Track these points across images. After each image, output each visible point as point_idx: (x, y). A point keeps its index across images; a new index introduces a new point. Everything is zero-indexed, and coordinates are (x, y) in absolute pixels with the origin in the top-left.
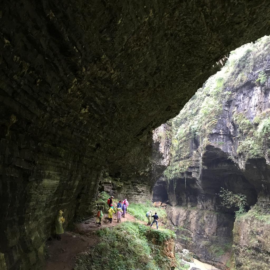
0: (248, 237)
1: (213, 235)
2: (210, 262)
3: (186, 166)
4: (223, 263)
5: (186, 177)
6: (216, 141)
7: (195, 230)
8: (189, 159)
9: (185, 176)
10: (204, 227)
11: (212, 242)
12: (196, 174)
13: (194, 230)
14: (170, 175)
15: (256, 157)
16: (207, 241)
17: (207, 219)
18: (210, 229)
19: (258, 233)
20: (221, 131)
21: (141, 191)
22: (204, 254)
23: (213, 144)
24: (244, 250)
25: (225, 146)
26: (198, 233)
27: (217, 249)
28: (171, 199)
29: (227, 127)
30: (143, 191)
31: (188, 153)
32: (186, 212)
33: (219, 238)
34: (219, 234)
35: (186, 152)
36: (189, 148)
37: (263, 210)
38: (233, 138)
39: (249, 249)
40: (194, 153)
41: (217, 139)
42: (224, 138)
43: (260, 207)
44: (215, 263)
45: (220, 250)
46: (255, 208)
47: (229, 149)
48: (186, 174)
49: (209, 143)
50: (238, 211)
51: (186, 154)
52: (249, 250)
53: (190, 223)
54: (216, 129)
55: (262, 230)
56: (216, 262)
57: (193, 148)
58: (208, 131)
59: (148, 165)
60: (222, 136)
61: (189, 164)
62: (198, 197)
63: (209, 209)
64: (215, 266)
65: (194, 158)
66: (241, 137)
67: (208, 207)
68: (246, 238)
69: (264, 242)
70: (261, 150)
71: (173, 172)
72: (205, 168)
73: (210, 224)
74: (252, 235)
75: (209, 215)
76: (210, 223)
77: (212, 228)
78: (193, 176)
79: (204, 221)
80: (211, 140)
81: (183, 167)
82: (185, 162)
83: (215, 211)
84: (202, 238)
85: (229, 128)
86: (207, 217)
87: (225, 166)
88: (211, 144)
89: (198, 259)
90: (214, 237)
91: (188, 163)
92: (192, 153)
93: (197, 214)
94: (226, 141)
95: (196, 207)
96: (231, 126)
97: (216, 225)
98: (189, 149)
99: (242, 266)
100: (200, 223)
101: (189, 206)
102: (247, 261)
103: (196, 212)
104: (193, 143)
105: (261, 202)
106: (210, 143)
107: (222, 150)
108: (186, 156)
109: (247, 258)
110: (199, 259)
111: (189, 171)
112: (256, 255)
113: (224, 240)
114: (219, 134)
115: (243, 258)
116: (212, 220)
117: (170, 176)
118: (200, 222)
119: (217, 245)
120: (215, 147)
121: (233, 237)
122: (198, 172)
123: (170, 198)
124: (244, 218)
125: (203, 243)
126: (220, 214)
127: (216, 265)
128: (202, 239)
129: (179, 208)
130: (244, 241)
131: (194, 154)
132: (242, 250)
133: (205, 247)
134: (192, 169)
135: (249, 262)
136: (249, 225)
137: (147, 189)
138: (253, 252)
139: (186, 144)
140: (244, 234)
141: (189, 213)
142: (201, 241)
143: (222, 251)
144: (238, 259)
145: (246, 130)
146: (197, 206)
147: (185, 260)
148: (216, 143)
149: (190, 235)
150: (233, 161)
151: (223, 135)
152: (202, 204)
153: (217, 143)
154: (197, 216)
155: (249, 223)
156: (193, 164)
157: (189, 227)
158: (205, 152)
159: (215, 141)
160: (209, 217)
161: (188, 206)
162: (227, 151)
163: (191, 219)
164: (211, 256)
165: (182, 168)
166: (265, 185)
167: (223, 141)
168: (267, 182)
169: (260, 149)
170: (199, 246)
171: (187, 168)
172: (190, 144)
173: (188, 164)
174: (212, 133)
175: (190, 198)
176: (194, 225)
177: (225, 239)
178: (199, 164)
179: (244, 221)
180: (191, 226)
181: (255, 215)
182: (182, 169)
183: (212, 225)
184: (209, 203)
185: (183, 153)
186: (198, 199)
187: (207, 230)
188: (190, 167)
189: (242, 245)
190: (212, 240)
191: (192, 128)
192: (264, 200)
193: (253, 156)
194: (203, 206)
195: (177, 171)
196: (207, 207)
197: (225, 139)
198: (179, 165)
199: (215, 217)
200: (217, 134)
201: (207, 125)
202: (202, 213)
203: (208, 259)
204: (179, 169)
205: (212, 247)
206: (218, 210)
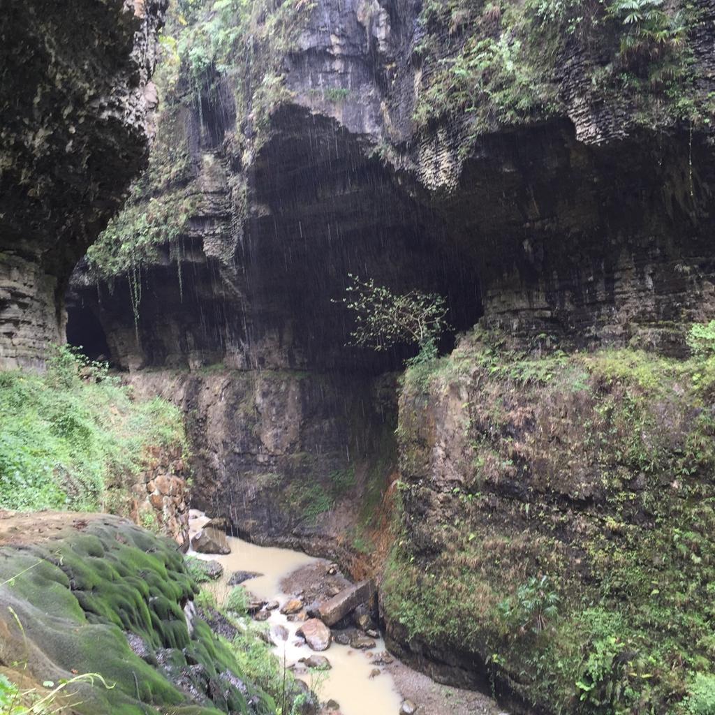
0: (465, 447)
1: (290, 450)
2: (287, 540)
3: (176, 215)
4: (332, 539)
5: (179, 259)
6: (315, 84)
7: (224, 443)
8: (188, 188)
9: (177, 254)
10: (256, 428)
11: (289, 474)
12: (219, 242)
13: (220, 441)
14: (111, 259)
15: (527, 119)
16: (272, 472)
17: (267, 400)
18: (279, 431)
19: (506, 429)
20: (334, 40)
21: (8, 296)
22: (263, 518)
23: (303, 101)
24: (450, 496)
25: (351, 107)
26: (237, 450)
27: (308, 493)
28: (118, 347)
29: (360, 24)
30: (16, 296)
31: (181, 164)
32: (184, 385)
33: (311, 456)
34: (310, 446)
35: (173, 160)
36: (182, 142)
37: (513, 343)
38: (388, 67)
39: (470, 490)
40: (208, 163)
41: (320, 76)
42: (345, 73)
43: (497, 333)
44: (305, 541)
45: (317, 494)
46: (479, 340)
47: (368, 117)
48: (181, 247)
49: (287, 94)
50: (417, 358)
51: (174, 170)
52: (470, 496)
53: (204, 421)
54: (313, 31)
55: (529, 416)
56: (308, 536)
57: (199, 143)
58: (280, 44)
59: (37, 100)
60: (338, 65)
61: (189, 208)
62: (227, 330)
63: (271, 366)
64: (307, 551)
65: (206, 182)
66: (434, 50)
67: (267, 359)
68: (456, 454)
69: (542, 463)
70: (547, 85)
71: (123, 246)
72: (262, 211)
73: (280, 414)
74: (478, 438)
75: (273, 386)
76: (278, 413)
77: (286, 428)
78: (209, 254)
79: (256, 407)
80: (296, 84)
81: (165, 221)
82: (172, 203)
83: (292, 368)
84: (254, 466)
85: (367, 24)
86: (264, 395)
87: (347, 192)
88: (296, 102)
89: (244, 536)
90: (294, 456)
91: (186, 204)
92: (197, 164)
93: (226, 387)
94: (357, 85)
95: (220, 366)
96: (379, 14)
97: (297, 417)
98: (184, 150)
99: (445, 555)
100: (242, 415)
101: (195, 364)
102: (463, 534)
103: (222, 380)
104: (198, 121)
105: (502, 313)
106: (293, 94)
107: (341, 125)
108: (172, 176)
109: (463, 523)
110: (248, 536)
111: (192, 234)
112: (498, 508)
113: (328, 461)
114: (329, 54)
115: (445, 526)
116: (286, 402)
117: (114, 264)
118: (241, 413)
119: (305, 480)
120: (314, 113)
121: (399, 454)
122: (225, 237)
123: (117, 343)
124: (442, 380)
125: (258, 481)
126: (309, 377)
127: (309, 546)
128: (251, 469)
129: (155, 375)
130: (449, 464)
131: (206, 167)
132: (441, 496)
133: (263, 494)
134: (203, 225)
135: (472, 536)
136: (466, 404)
137: (41, 290)
138: (487, 499)
139: (170, 132)
140: (448, 438)
141: (196, 387)
142: (250, 477)
143: (325, 499)
144: (425, 530)
145: (461, 13)
146: (225, 359)
147: (200, 550)
148: (315, 94)
149: (207, 460)
150: (390, 166)
151: (343, 57)
152: (242, 350)
153: (320, 94)
154: (228, 393)
155: (464, 395)
156: (207, 206)
157: (203, 435)
158: (266, 139)
159: (313, 86)
160: (273, 390)
161: (191, 365)
162: (361, 126)
163: (208, 406)
164: (290, 521)
165: (164, 227)
166: (535, 241)
167: (344, 85)
168: (549, 229)
169: (543, 80)
170: (245, 491)
171: (183, 221)
172: (187, 130)
173: (184, 207)
174: (297, 49)
175: (195, 336)
176: (220, 425)
177: (332, 458)
178: (227, 205)
179: (444, 390)
180: (209, 431)
181: (486, 363)
182: (160, 230)
183: (287, 418)
184: (269, 344)
185: (161, 167)
186: (228, 336)
187: (268, 438)
188: (195, 220)
189: (439, 480)
190: (288, 466)
191: (191, 58)
192: (522, 304)
193: (512, 116)
194: (247, 359)
195: (141, 239)
196: (262, 361)
197: (349, 77)
198: (147, 217)
199: (293, 388)
200: (321, 55)
201: (272, 20)
202: (247, 383)
203: (278, 531)
204: (147, 232)
205: (290, 489)
206: (302, 364)
